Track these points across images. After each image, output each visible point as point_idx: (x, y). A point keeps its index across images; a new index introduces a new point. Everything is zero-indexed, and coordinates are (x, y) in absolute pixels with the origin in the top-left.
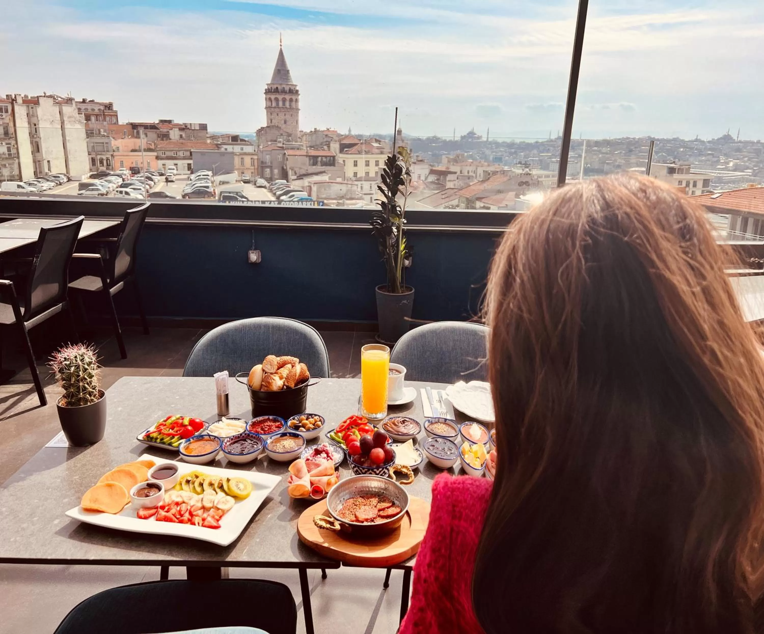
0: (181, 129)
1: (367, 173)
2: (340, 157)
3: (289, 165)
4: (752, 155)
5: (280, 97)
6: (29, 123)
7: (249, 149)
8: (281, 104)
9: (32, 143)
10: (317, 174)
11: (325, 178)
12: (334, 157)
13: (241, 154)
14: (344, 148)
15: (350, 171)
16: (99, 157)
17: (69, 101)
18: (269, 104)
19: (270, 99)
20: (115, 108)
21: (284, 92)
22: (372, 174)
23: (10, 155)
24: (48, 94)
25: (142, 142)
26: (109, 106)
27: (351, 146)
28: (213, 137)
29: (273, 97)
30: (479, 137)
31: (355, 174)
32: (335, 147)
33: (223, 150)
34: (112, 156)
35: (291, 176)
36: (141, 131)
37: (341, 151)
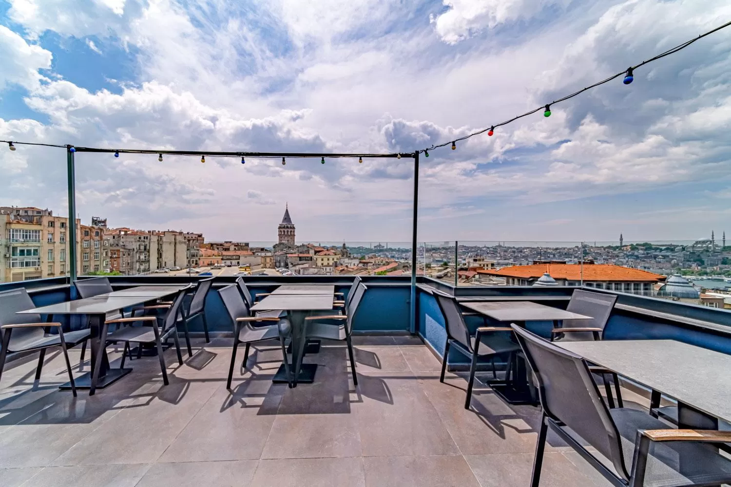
0: (235, 246)
1: (328, 264)
2: (315, 257)
3: (289, 261)
4: (512, 253)
5: (286, 230)
6: (158, 244)
7: (269, 254)
8: (286, 233)
9: (158, 253)
10: (303, 264)
11: (306, 266)
12: (311, 257)
13: (265, 257)
14: (316, 252)
15: (319, 263)
16: (192, 260)
17: (181, 233)
18: (280, 233)
19: (281, 231)
20: (203, 236)
21: (287, 227)
22: (331, 264)
23: (145, 259)
24: (170, 231)
25: (216, 252)
26: (200, 236)
27: (319, 252)
28: (252, 249)
29: (282, 230)
30: (383, 247)
31: (322, 264)
32: (312, 252)
33: (256, 255)
34: (199, 259)
35: (290, 265)
36: (215, 246)
37: (315, 254)
